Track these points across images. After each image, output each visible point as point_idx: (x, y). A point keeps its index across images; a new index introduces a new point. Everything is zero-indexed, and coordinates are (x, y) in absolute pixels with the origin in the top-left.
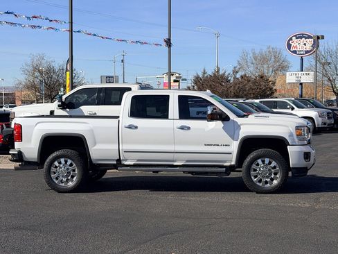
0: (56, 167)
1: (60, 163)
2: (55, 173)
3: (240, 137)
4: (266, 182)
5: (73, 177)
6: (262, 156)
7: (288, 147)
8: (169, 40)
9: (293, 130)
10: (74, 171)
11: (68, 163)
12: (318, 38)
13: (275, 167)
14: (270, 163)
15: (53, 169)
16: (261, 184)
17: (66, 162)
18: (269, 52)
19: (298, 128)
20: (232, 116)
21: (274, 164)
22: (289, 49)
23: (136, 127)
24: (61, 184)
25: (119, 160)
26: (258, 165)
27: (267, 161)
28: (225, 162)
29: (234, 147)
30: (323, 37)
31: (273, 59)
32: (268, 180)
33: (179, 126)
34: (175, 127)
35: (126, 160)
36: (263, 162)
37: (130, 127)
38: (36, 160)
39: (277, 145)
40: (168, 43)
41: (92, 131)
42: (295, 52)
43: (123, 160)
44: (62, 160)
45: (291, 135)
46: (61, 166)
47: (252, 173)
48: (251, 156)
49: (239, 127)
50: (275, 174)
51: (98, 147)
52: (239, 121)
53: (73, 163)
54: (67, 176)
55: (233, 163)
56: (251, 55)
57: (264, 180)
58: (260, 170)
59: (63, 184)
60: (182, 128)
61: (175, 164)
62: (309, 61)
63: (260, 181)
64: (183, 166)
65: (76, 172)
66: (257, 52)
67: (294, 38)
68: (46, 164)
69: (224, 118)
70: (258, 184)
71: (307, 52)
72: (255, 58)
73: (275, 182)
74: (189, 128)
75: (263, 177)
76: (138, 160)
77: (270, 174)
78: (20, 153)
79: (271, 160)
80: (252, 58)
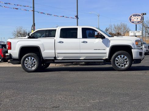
0: (27, 61)
1: (28, 59)
2: (26, 64)
3: (110, 46)
4: (122, 66)
5: (34, 65)
6: (120, 54)
7: (132, 50)
8: (77, 16)
9: (134, 42)
10: (35, 62)
11: (32, 59)
12: (144, 14)
13: (126, 59)
14: (124, 57)
15: (25, 62)
16: (120, 67)
17: (31, 58)
18: (121, 25)
19: (136, 41)
20: (106, 37)
21: (126, 57)
23: (63, 42)
24: (29, 69)
25: (55, 57)
26: (118, 58)
27: (122, 56)
28: (103, 57)
29: (107, 50)
30: (146, 14)
31: (123, 28)
32: (123, 65)
33: (82, 41)
34: (80, 42)
35: (58, 57)
36: (121, 57)
37: (60, 42)
38: (18, 58)
39: (127, 49)
41: (43, 44)
43: (57, 57)
44: (30, 58)
45: (133, 44)
46: (29, 60)
47: (116, 62)
48: (115, 54)
49: (109, 41)
50: (126, 62)
51: (46, 51)
52: (110, 38)
53: (34, 59)
54: (32, 65)
55: (107, 58)
56: (113, 26)
57: (121, 65)
58: (119, 60)
59: (30, 69)
60: (84, 42)
61: (81, 58)
62: (140, 26)
63: (119, 65)
64: (84, 59)
65: (36, 63)
66: (116, 25)
68: (22, 59)
69: (103, 37)
70: (118, 67)
72: (115, 28)
73: (126, 66)
74: (87, 42)
75: (121, 63)
76: (64, 57)
77: (124, 62)
78: (10, 55)
79: (124, 56)
80: (114, 28)
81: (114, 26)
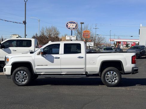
8: (25, 21)
12: (82, 23)
18: (52, 28)
22: (67, 27)
31: (53, 31)
40: (25, 23)
42: (69, 28)
67: (69, 23)
71: (74, 28)
81: (46, 28)
